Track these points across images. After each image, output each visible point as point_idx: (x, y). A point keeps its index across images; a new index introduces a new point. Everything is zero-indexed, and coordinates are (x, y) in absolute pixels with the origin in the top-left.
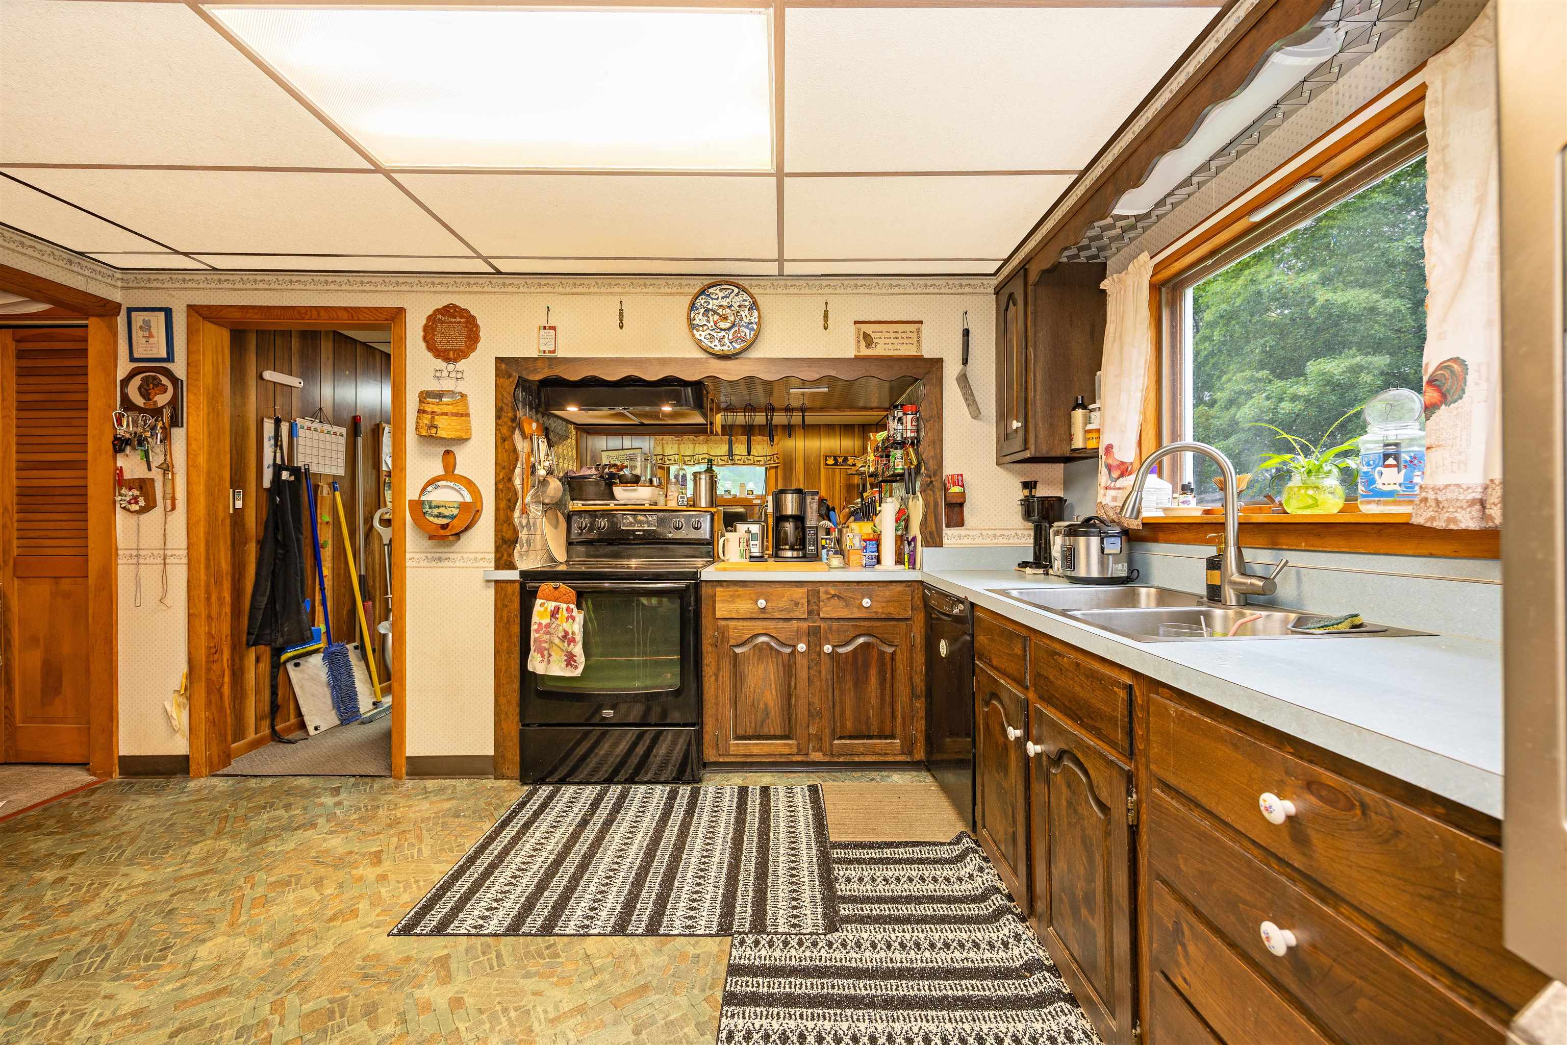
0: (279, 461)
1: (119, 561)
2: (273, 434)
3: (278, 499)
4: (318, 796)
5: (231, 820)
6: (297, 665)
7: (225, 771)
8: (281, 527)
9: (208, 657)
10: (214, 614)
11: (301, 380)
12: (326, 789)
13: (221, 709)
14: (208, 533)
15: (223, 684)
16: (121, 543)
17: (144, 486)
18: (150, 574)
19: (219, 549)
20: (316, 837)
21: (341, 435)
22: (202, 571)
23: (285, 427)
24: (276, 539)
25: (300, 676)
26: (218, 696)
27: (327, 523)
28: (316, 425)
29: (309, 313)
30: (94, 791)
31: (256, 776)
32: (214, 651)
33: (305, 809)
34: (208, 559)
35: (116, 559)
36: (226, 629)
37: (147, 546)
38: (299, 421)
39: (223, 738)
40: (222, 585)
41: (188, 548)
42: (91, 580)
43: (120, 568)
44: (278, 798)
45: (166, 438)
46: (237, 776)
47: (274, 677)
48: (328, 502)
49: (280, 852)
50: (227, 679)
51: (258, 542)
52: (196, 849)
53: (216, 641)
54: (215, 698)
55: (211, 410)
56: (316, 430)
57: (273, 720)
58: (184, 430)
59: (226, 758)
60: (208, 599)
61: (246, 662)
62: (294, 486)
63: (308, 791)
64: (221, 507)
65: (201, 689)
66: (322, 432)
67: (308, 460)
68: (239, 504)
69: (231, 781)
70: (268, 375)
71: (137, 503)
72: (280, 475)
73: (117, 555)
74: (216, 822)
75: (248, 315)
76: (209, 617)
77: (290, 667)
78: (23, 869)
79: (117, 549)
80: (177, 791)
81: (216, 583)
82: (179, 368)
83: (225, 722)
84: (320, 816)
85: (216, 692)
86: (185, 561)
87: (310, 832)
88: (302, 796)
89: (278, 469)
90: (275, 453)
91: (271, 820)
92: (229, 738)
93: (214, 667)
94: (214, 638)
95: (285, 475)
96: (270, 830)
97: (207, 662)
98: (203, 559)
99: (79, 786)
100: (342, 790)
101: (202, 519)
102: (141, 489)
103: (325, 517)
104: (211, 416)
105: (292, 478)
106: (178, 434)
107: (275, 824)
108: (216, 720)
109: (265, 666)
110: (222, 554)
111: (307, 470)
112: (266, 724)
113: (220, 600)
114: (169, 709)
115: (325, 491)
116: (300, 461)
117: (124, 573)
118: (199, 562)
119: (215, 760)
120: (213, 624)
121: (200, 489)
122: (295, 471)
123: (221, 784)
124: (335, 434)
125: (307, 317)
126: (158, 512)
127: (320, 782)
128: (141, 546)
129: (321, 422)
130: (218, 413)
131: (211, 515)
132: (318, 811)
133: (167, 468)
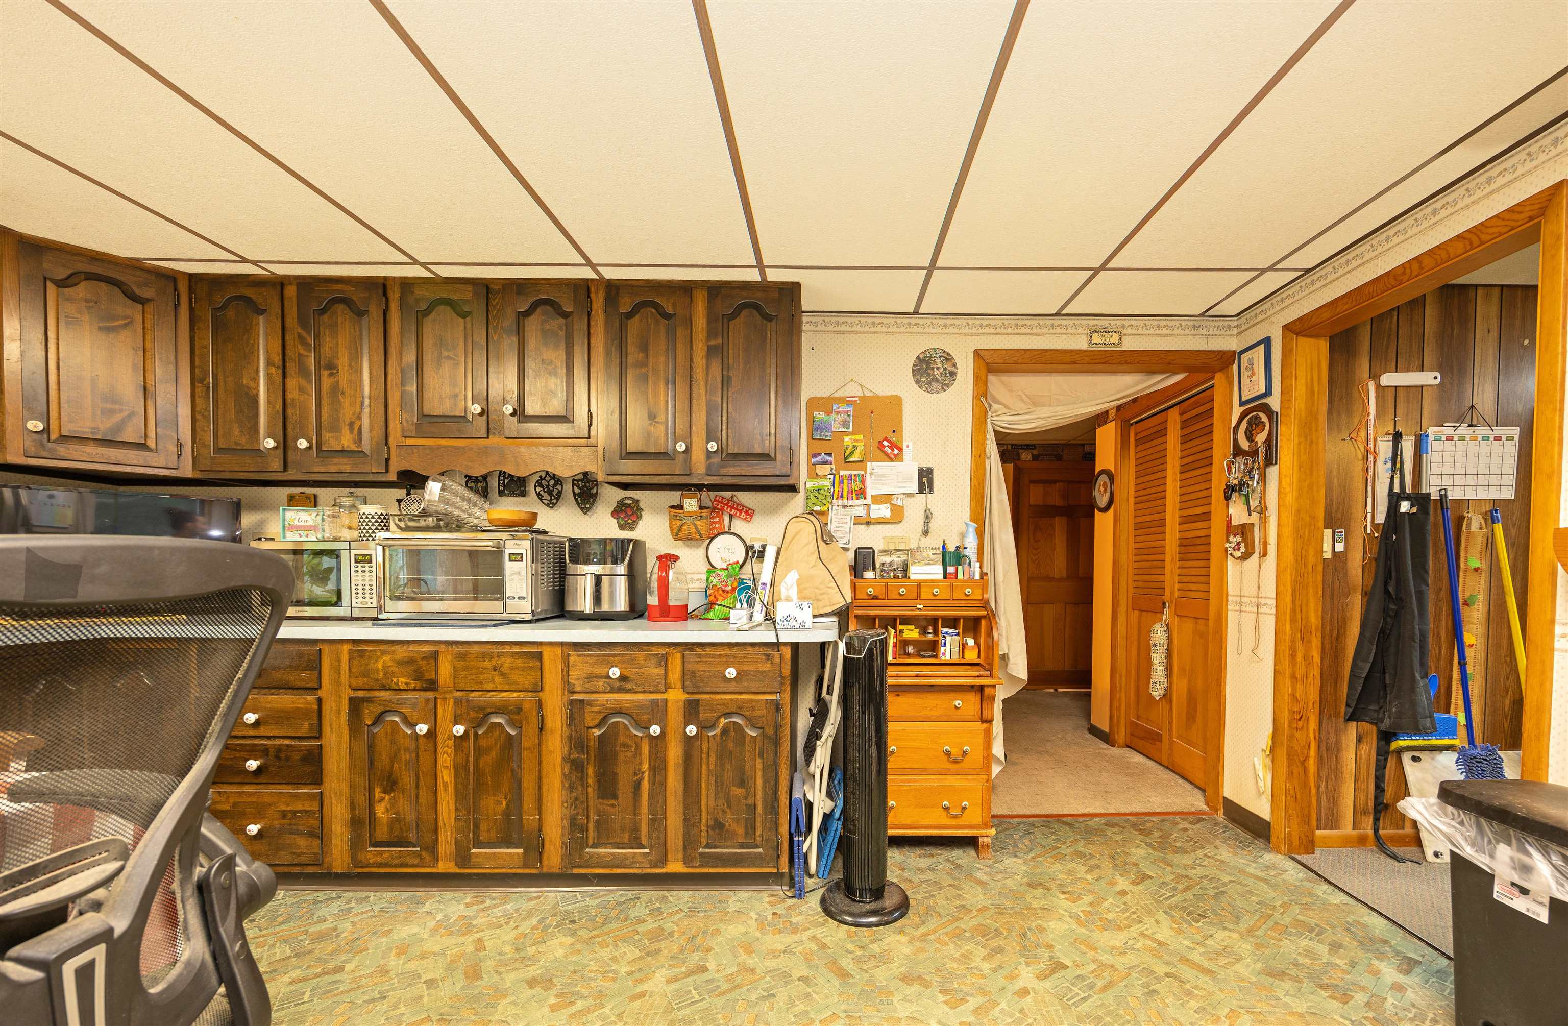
0: (1397, 489)
1: (1230, 608)
2: (1390, 455)
3: (1394, 537)
4: (1381, 956)
5: (1270, 923)
6: (1415, 759)
7: (1304, 858)
8: (1394, 574)
9: (1290, 722)
10: (1299, 675)
11: (1438, 375)
12: (1397, 953)
13: (1305, 785)
14: (1295, 581)
15: (1307, 758)
16: (1230, 592)
17: (1244, 530)
18: (1248, 620)
19: (1308, 601)
20: (1337, 1018)
21: (1510, 439)
22: (1288, 624)
23: (1408, 445)
24: (1387, 592)
25: (1419, 775)
26: (1301, 769)
27: (1476, 570)
28: (1464, 431)
29: (1408, 271)
30: (1200, 820)
31: (1330, 883)
32: (1299, 717)
33: (1353, 964)
34: (1294, 610)
35: (1227, 605)
36: (1313, 694)
37: (1247, 594)
38: (1432, 431)
39: (1306, 820)
40: (1310, 641)
41: (1276, 599)
42: (1211, 623)
43: (1229, 613)
44: (1333, 927)
45: (1263, 479)
46: (1312, 870)
47: (1381, 767)
48: (1479, 541)
49: (1286, 1005)
50: (1313, 752)
51: (1365, 594)
52: (1220, 935)
53: (1301, 706)
54: (1298, 770)
55: (1302, 439)
56: (1462, 439)
57: (1376, 820)
58: (1277, 466)
59: (1309, 846)
60: (1293, 656)
61: (1343, 738)
62: (1417, 522)
63: (1372, 940)
64: (1312, 552)
65: (1282, 754)
66: (1474, 439)
67: (1446, 482)
68: (1340, 547)
69: (1303, 874)
70: (1388, 379)
71: (1239, 549)
72: (1397, 507)
73: (1227, 601)
74: (1257, 916)
75: (1338, 310)
76: (1294, 677)
77: (1406, 758)
78: (1115, 866)
79: (1227, 596)
80: (1252, 858)
81: (1302, 639)
82: (1274, 402)
83: (1310, 802)
84: (1363, 989)
85: (1299, 764)
86: (1273, 611)
87: (1336, 1004)
88: (1361, 943)
89: (1394, 499)
90: (1392, 478)
91: (1308, 953)
92: (1314, 823)
93: (1298, 734)
94: (1298, 701)
95: (1405, 506)
96: (1296, 965)
97: (1290, 727)
98: (1289, 611)
99: (1194, 810)
100: (1418, 970)
101: (1289, 565)
102: (1243, 534)
103: (1472, 559)
104: (1302, 446)
105: (1414, 510)
106: (1273, 472)
107: (1307, 961)
108: (1298, 796)
109: (1369, 749)
110: (1312, 606)
111: (1443, 497)
112: (1368, 822)
113: (1308, 659)
114: (1257, 767)
115: (1475, 522)
116: (1432, 487)
117: (1232, 617)
118: (1285, 613)
119: (1296, 842)
120: (1298, 686)
121: (1288, 531)
122: (1421, 500)
123: (1292, 872)
124: (1498, 439)
125: (1406, 277)
126: (1255, 557)
127: (1397, 938)
128: (1244, 594)
129: (1470, 426)
130: (1312, 442)
131: (1300, 560)
132: (1366, 980)
133: (1262, 511)
